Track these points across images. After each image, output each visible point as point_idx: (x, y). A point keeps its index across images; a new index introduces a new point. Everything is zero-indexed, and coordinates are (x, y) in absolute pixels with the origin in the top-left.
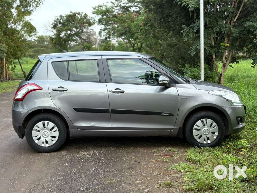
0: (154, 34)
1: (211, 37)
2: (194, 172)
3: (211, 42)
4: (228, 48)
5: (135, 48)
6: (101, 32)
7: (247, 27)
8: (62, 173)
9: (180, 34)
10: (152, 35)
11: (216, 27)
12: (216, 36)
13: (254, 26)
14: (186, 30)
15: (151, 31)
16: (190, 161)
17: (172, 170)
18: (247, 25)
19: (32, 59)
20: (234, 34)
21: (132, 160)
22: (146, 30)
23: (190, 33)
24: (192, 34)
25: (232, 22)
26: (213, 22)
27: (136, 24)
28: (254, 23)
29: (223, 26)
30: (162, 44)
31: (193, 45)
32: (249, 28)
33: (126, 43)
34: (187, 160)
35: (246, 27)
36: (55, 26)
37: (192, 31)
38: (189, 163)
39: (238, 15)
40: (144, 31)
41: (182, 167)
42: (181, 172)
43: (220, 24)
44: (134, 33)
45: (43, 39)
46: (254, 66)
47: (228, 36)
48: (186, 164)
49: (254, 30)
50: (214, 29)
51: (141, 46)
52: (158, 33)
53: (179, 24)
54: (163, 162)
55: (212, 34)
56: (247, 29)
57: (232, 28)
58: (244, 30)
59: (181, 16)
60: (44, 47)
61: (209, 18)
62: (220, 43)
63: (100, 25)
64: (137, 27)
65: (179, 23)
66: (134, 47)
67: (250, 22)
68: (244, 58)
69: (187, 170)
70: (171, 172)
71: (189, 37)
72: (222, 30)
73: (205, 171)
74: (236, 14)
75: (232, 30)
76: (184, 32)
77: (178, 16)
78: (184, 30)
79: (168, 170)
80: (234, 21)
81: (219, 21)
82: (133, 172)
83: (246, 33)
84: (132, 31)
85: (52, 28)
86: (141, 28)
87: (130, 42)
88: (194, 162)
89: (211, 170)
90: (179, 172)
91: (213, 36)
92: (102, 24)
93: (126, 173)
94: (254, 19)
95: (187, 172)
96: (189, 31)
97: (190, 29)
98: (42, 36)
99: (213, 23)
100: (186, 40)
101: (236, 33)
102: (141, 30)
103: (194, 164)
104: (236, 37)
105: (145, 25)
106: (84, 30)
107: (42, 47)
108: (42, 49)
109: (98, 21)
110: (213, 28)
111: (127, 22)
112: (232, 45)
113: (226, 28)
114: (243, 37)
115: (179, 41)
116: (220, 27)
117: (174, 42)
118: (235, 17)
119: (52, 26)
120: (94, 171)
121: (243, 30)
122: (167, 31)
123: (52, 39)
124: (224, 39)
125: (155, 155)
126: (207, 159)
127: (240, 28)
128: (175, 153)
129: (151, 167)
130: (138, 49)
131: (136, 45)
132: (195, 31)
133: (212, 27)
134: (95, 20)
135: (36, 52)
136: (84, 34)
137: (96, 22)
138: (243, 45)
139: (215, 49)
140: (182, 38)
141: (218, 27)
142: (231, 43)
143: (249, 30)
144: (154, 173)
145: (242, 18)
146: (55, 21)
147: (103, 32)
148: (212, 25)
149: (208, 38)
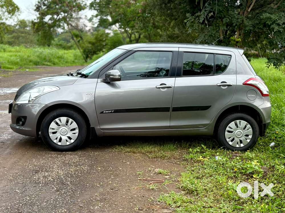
0: (154, 24)
1: (220, 30)
2: (189, 207)
3: (219, 36)
4: (239, 43)
5: (132, 39)
6: (93, 19)
7: (264, 19)
8: (8, 204)
9: (184, 24)
10: (151, 24)
11: (226, 17)
12: (226, 29)
13: (271, 18)
14: (190, 19)
15: (150, 20)
16: (184, 190)
17: (159, 203)
18: (263, 17)
19: (10, 46)
20: (247, 27)
21: (107, 186)
22: (144, 18)
23: (195, 24)
24: (197, 25)
25: (245, 12)
26: (223, 11)
27: (133, 11)
28: (272, 15)
29: (234, 17)
30: (162, 35)
31: (197, 38)
32: (265, 21)
33: (122, 33)
34: (180, 188)
35: (262, 19)
36: (38, 9)
37: (198, 21)
38: (183, 192)
39: (253, 4)
40: (142, 19)
41: (173, 199)
42: (171, 206)
43: (231, 15)
44: (130, 21)
45: (25, 24)
46: (268, 65)
47: (240, 29)
48: (179, 194)
49: (271, 23)
50: (223, 20)
51: (139, 37)
52: (158, 22)
53: (182, 12)
54: (149, 190)
55: (221, 25)
56: (263, 21)
57: (245, 20)
58: (260, 23)
59: (185, 2)
60: (26, 33)
61: (219, 6)
62: (230, 37)
63: (91, 10)
64: (134, 14)
65: (182, 10)
66: (130, 38)
67: (267, 14)
68: (255, 56)
69: (179, 204)
70: (158, 207)
71: (194, 28)
72: (233, 22)
73: (204, 207)
74: (251, 3)
75: (245, 22)
76: (187, 21)
77: (182, 2)
78: (188, 19)
79: (155, 202)
80: (247, 11)
81: (230, 11)
82: (106, 206)
83: (261, 26)
84: (128, 19)
85: (35, 10)
86: (139, 15)
87: (126, 31)
88: (190, 192)
89: (211, 204)
90: (168, 207)
91: (222, 28)
92: (94, 9)
93: (96, 207)
94: (272, 10)
95: (179, 207)
96: (193, 20)
97: (195, 19)
98: (23, 20)
99: (222, 13)
100: (190, 32)
101: (250, 27)
102: (138, 18)
103: (190, 194)
104: (249, 31)
105: (144, 11)
106: (74, 15)
107: (22, 33)
108: (23, 35)
109: (90, 6)
110: (223, 18)
111: (122, 7)
112: (244, 40)
113: (238, 19)
114: (257, 31)
115: (182, 32)
116: (232, 18)
117: (176, 33)
118: (249, 7)
119: (35, 8)
120: (52, 202)
121: (258, 22)
122: (169, 20)
123: (33, 23)
124: (235, 33)
125: (139, 179)
126: (208, 188)
127: (254, 20)
128: (166, 177)
129: (132, 198)
130: (135, 40)
131: (133, 36)
132: (201, 21)
133: (221, 17)
134: (87, 4)
135: (15, 39)
136: (74, 20)
137: (88, 6)
138: (257, 40)
139: (224, 44)
140: (186, 29)
141: (229, 18)
142: (243, 38)
143: (266, 23)
144: (135, 207)
145: (258, 8)
146: (39, 2)
147: (95, 18)
148: (221, 14)
149: (216, 31)
